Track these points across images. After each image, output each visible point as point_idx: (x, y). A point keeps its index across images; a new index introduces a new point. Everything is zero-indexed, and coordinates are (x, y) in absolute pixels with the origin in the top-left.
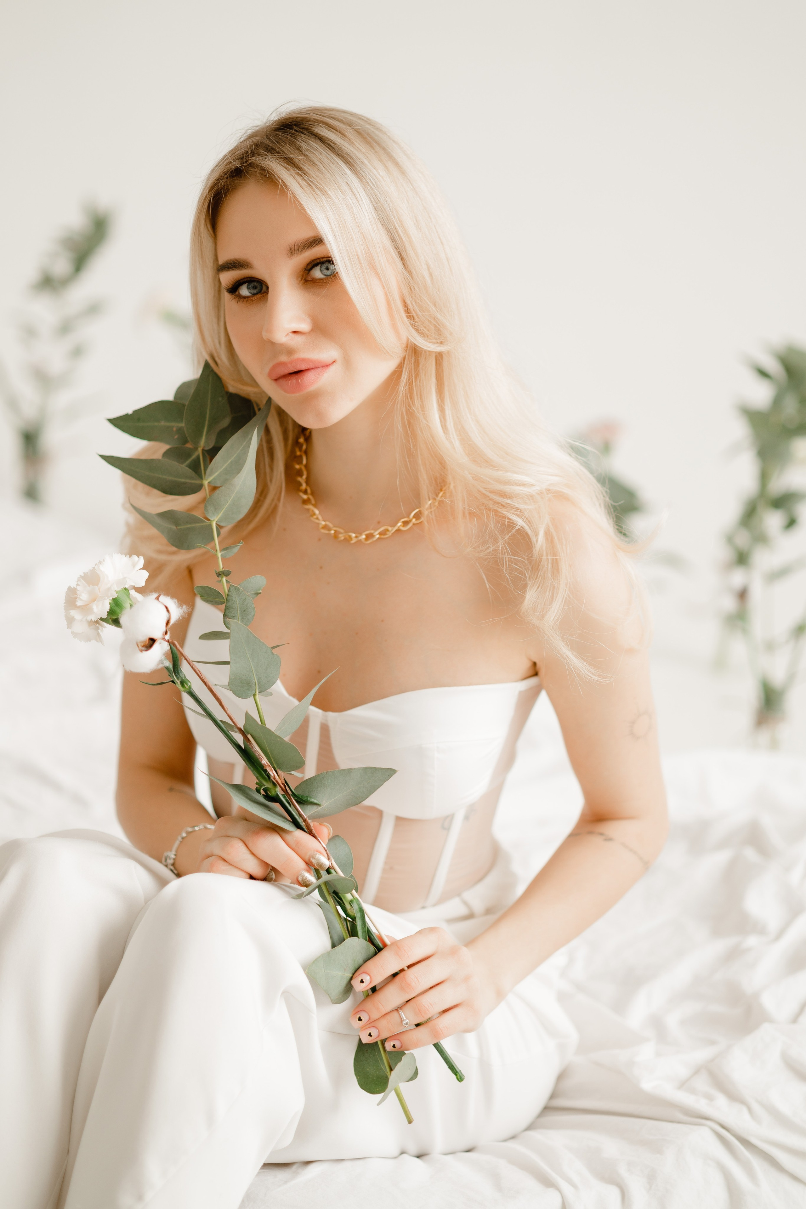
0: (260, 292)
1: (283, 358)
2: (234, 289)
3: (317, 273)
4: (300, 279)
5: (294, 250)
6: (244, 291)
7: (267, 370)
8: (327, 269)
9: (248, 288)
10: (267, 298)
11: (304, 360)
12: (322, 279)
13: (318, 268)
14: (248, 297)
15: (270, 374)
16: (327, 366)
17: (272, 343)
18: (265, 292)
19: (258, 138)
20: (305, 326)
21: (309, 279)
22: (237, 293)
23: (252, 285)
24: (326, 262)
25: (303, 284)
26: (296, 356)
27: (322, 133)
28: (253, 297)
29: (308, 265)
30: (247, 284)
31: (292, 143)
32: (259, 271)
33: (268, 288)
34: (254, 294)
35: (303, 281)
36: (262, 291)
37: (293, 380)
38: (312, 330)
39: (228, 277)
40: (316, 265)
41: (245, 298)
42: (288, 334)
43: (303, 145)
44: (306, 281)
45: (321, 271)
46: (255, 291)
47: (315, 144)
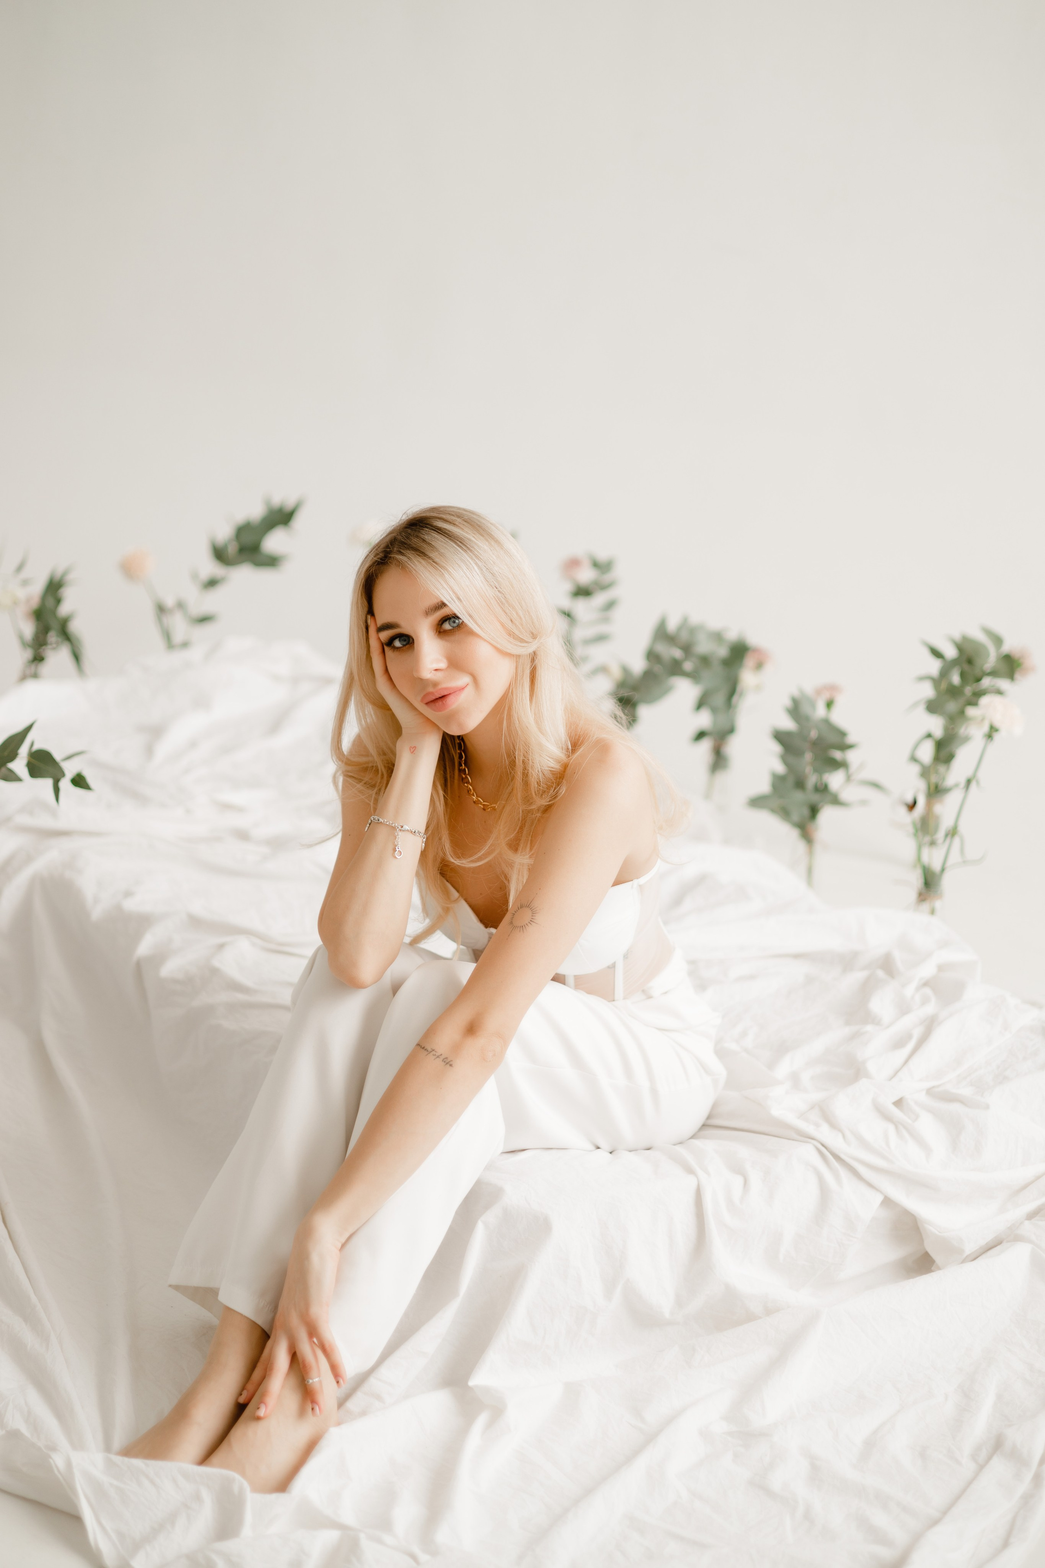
0: (408, 643)
1: (431, 689)
2: (390, 643)
3: (447, 626)
4: (435, 632)
5: (430, 611)
6: (397, 643)
7: (419, 698)
8: (454, 622)
9: (400, 641)
10: (414, 647)
11: (446, 689)
12: (450, 630)
13: (447, 622)
14: (400, 648)
15: (422, 701)
16: (463, 689)
17: (421, 680)
18: (412, 643)
19: (393, 535)
20: (443, 665)
21: (442, 631)
22: (392, 645)
23: (402, 638)
24: (451, 618)
25: (438, 635)
26: (440, 687)
27: (440, 526)
28: (403, 647)
29: (440, 621)
30: (398, 639)
31: (417, 537)
32: (406, 629)
33: (413, 640)
34: (404, 645)
35: (437, 633)
36: (410, 643)
37: (440, 703)
38: (448, 667)
39: (385, 635)
40: (445, 621)
41: (398, 648)
42: (431, 672)
43: (426, 537)
44: (440, 632)
45: (449, 624)
46: (405, 643)
47: (435, 535)
